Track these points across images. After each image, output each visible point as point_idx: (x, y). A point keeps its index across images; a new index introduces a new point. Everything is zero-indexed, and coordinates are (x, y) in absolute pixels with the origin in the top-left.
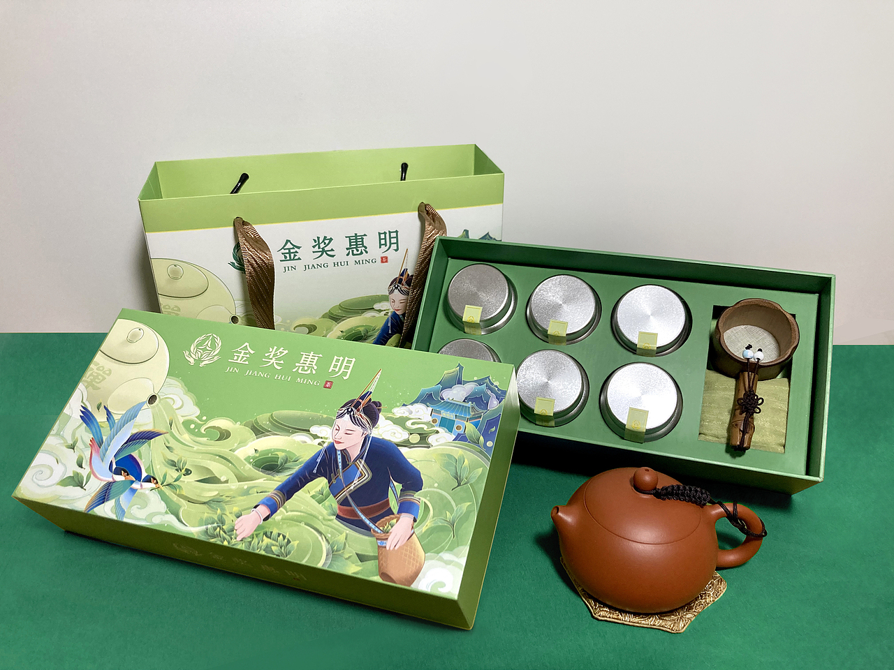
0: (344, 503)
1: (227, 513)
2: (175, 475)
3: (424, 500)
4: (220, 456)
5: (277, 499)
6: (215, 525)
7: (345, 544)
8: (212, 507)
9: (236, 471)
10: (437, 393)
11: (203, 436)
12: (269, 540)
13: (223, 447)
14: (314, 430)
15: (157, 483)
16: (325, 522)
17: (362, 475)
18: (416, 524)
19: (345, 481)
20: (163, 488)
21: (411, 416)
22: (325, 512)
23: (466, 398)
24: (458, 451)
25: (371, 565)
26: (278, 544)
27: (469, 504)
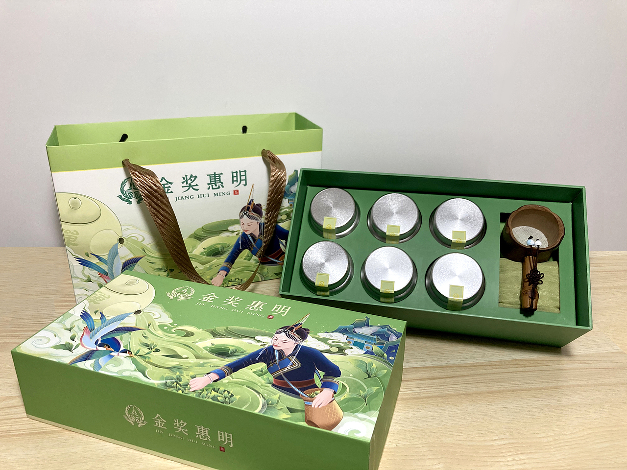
0: (279, 378)
1: (185, 375)
2: (147, 351)
3: (342, 382)
4: (183, 344)
5: (225, 370)
6: (174, 381)
7: (278, 401)
8: (173, 371)
9: (196, 354)
10: (351, 329)
11: (173, 333)
12: (216, 393)
13: (188, 340)
14: (257, 338)
15: (131, 354)
16: (263, 387)
17: (294, 364)
18: (335, 395)
19: (280, 366)
20: (135, 357)
21: (331, 338)
22: (263, 382)
23: (372, 334)
24: (368, 359)
25: (299, 415)
26: (223, 396)
27: (377, 388)
